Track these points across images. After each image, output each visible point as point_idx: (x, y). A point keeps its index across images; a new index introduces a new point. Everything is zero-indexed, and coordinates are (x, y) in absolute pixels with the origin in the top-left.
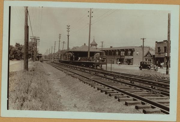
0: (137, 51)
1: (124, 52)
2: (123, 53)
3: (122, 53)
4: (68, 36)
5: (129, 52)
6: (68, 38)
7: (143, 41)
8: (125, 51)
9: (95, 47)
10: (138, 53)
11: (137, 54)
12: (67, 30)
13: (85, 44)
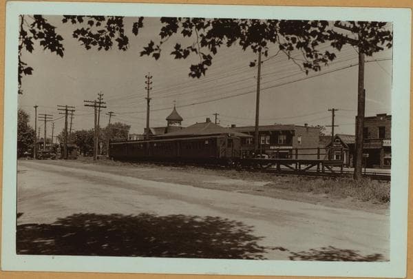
0: (299, 136)
1: (268, 138)
2: (265, 140)
3: (262, 138)
4: (148, 102)
5: (283, 138)
6: (149, 106)
7: (333, 116)
8: (270, 135)
9: (177, 125)
10: (300, 139)
11: (299, 142)
12: (146, 85)
13: (208, 120)
